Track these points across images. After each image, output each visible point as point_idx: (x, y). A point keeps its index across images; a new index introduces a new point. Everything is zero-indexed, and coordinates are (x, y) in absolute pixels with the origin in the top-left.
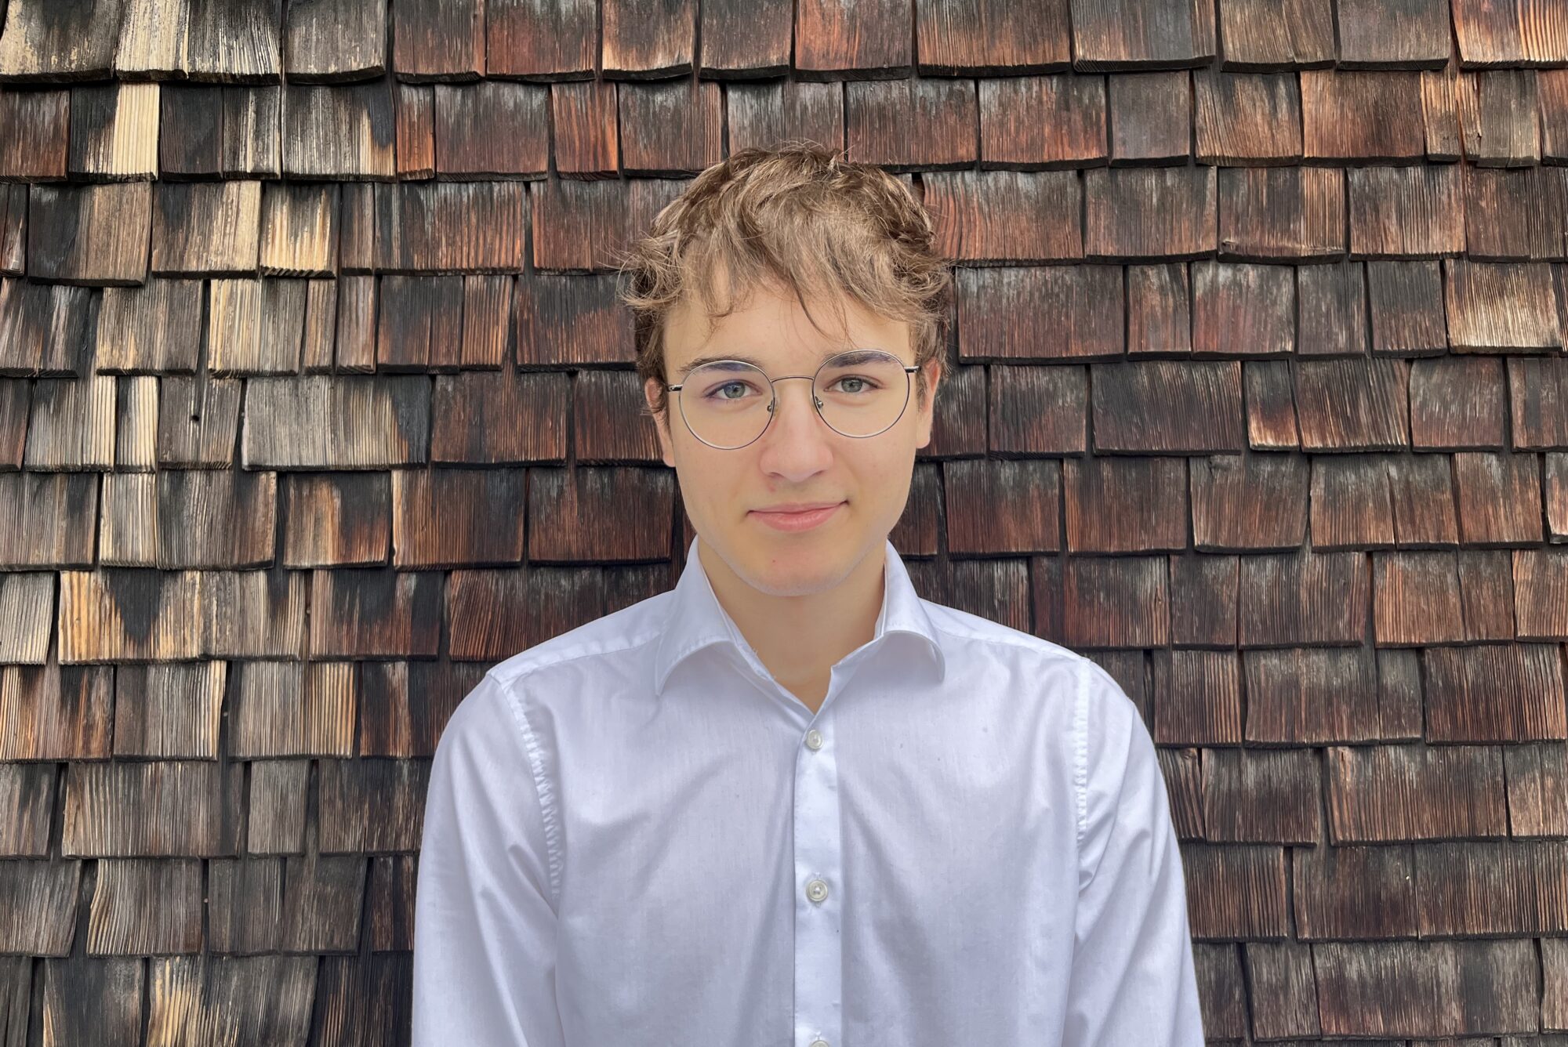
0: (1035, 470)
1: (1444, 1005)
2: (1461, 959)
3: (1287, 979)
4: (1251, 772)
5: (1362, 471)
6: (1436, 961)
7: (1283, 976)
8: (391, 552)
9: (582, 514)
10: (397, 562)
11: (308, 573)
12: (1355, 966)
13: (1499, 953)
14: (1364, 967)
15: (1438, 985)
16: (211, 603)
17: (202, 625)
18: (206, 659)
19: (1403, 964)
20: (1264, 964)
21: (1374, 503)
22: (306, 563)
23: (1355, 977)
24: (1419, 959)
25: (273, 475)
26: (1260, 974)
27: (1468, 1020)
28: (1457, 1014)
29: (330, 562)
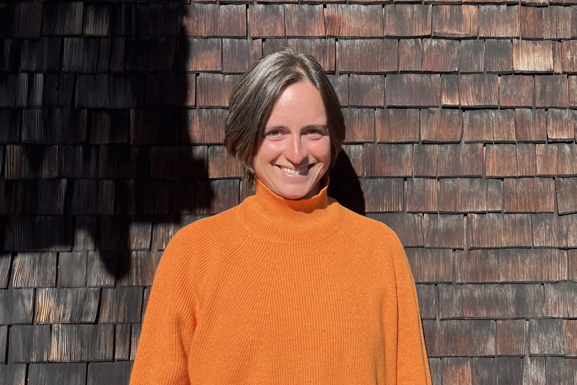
0: (366, 112)
1: (508, 307)
2: (515, 291)
3: (452, 297)
4: (441, 222)
5: (482, 114)
6: (505, 291)
7: (451, 296)
8: (129, 139)
9: (200, 126)
10: (131, 143)
11: (98, 147)
12: (477, 292)
13: (529, 289)
14: (480, 293)
15: (506, 300)
16: (62, 157)
17: (59, 165)
18: (60, 177)
19: (494, 292)
20: (444, 292)
21: (486, 126)
22: (97, 143)
23: (477, 296)
24: (499, 290)
25: (86, 110)
26: (442, 295)
27: (517, 313)
28: (513, 311)
29: (106, 142)
